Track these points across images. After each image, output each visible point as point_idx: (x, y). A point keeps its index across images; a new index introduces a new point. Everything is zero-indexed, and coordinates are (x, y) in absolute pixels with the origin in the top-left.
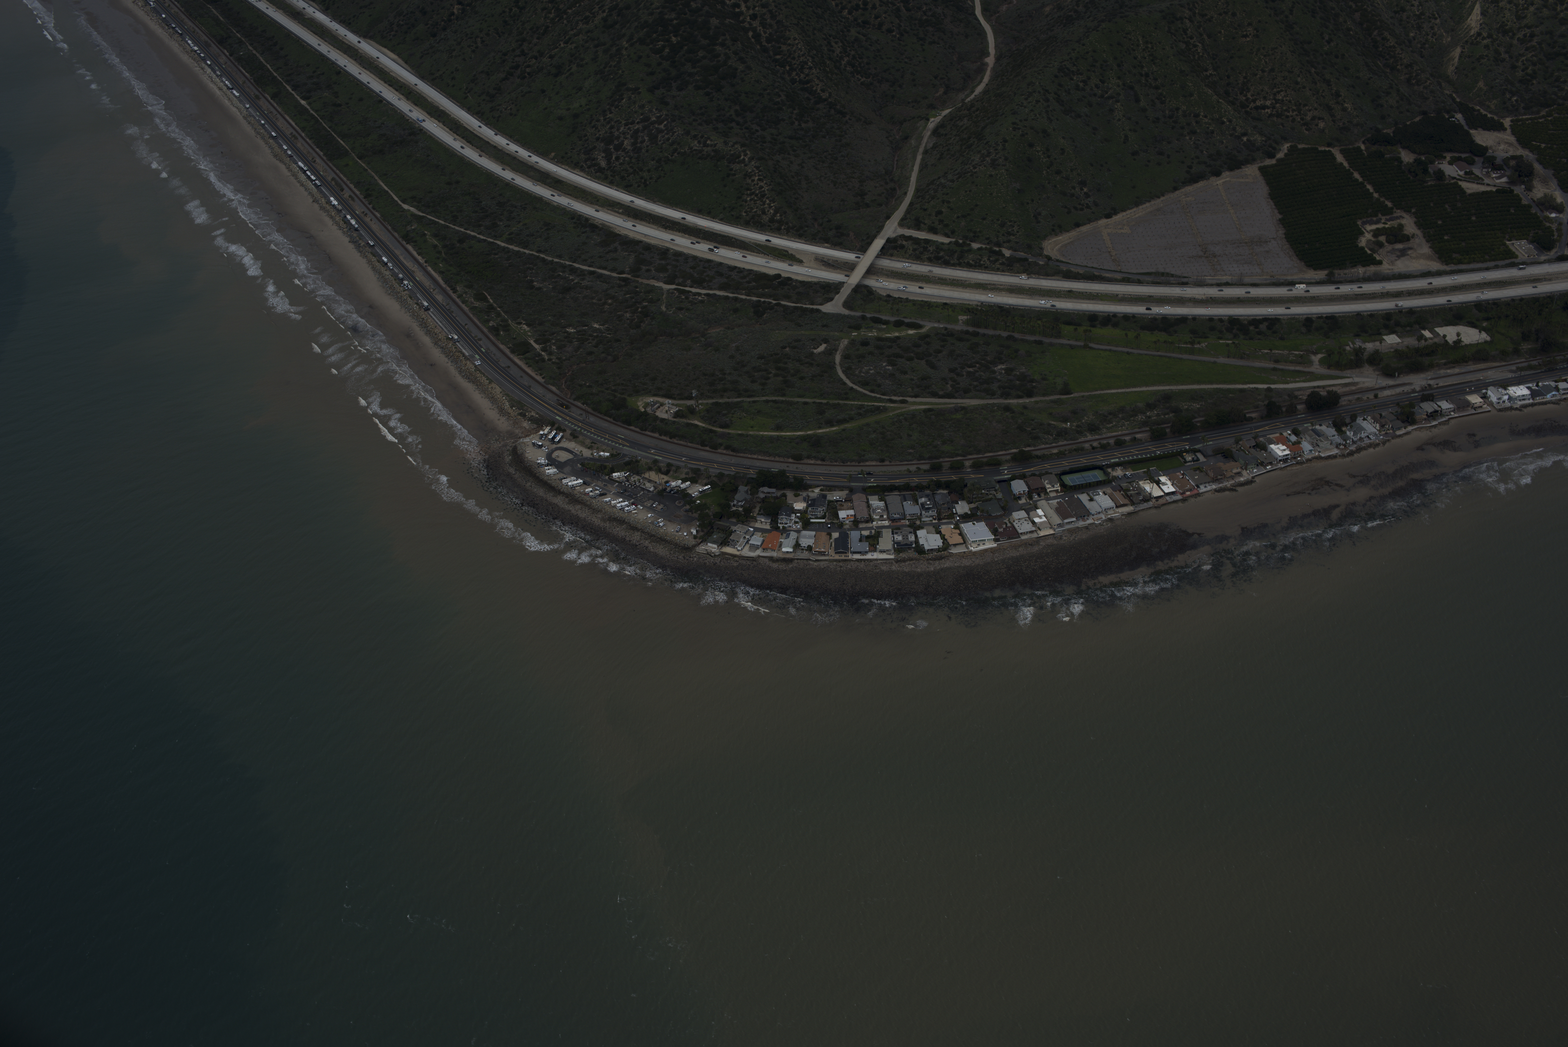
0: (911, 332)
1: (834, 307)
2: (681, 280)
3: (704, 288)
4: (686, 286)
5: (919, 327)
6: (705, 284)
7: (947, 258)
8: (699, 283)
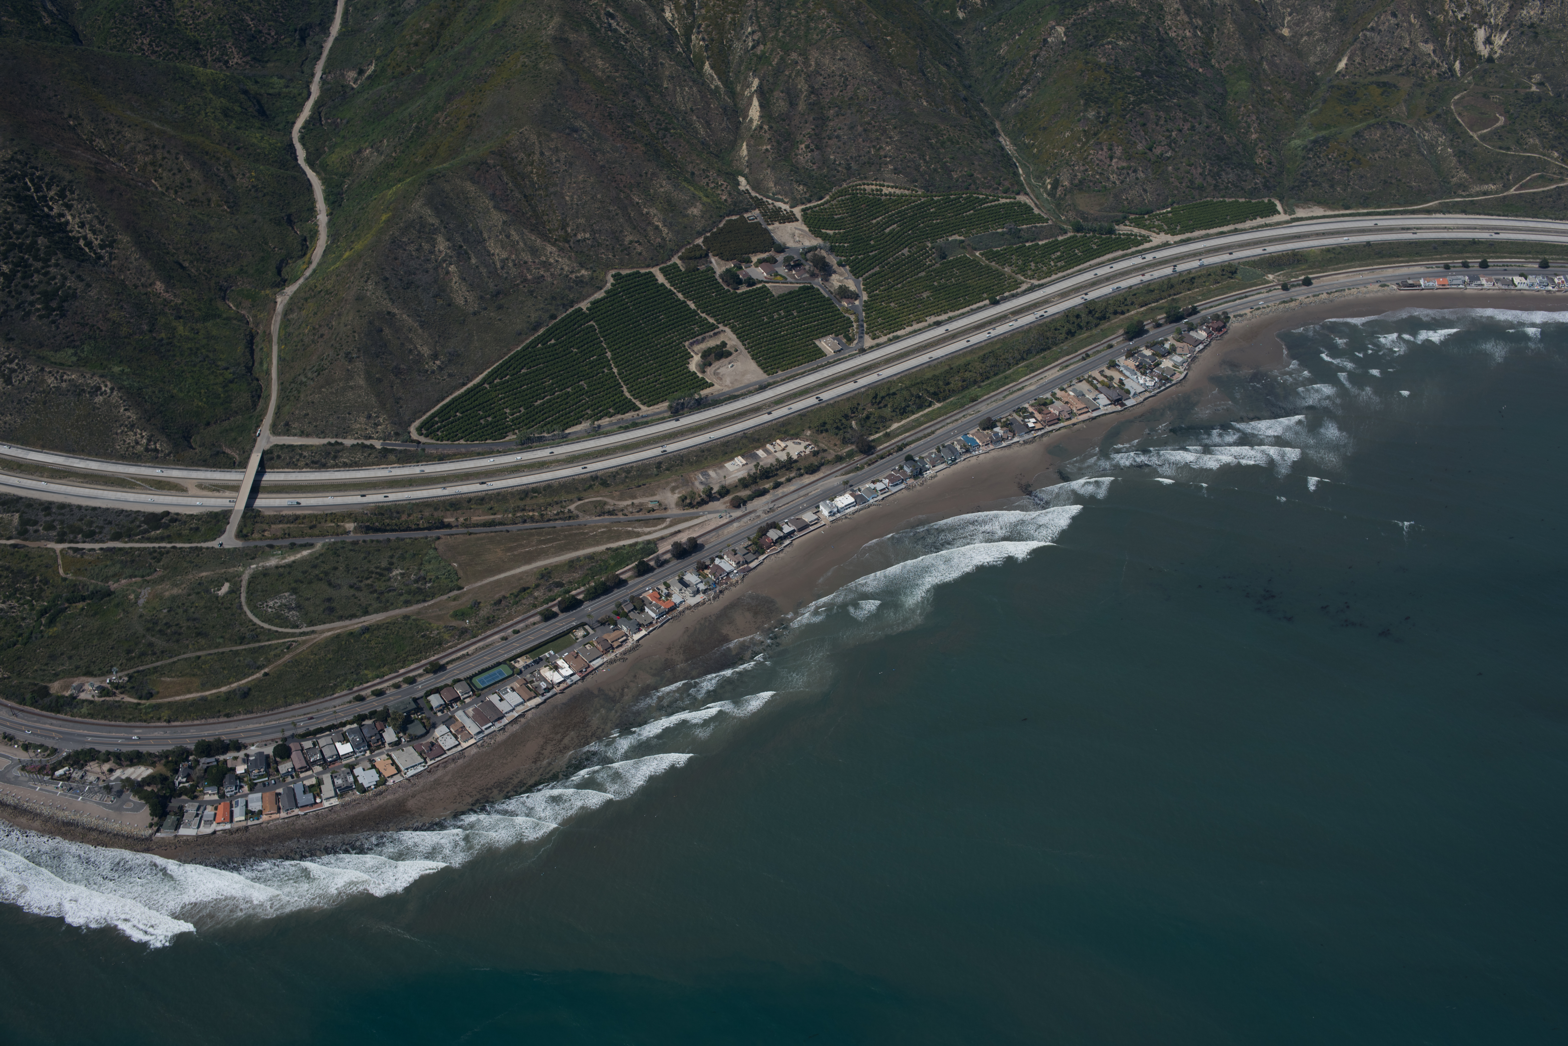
0: (305, 553)
1: (228, 540)
2: (72, 536)
3: (97, 541)
4: (78, 542)
5: (311, 545)
6: (97, 537)
7: (323, 460)
8: (90, 536)
